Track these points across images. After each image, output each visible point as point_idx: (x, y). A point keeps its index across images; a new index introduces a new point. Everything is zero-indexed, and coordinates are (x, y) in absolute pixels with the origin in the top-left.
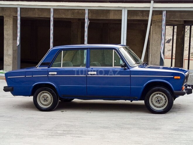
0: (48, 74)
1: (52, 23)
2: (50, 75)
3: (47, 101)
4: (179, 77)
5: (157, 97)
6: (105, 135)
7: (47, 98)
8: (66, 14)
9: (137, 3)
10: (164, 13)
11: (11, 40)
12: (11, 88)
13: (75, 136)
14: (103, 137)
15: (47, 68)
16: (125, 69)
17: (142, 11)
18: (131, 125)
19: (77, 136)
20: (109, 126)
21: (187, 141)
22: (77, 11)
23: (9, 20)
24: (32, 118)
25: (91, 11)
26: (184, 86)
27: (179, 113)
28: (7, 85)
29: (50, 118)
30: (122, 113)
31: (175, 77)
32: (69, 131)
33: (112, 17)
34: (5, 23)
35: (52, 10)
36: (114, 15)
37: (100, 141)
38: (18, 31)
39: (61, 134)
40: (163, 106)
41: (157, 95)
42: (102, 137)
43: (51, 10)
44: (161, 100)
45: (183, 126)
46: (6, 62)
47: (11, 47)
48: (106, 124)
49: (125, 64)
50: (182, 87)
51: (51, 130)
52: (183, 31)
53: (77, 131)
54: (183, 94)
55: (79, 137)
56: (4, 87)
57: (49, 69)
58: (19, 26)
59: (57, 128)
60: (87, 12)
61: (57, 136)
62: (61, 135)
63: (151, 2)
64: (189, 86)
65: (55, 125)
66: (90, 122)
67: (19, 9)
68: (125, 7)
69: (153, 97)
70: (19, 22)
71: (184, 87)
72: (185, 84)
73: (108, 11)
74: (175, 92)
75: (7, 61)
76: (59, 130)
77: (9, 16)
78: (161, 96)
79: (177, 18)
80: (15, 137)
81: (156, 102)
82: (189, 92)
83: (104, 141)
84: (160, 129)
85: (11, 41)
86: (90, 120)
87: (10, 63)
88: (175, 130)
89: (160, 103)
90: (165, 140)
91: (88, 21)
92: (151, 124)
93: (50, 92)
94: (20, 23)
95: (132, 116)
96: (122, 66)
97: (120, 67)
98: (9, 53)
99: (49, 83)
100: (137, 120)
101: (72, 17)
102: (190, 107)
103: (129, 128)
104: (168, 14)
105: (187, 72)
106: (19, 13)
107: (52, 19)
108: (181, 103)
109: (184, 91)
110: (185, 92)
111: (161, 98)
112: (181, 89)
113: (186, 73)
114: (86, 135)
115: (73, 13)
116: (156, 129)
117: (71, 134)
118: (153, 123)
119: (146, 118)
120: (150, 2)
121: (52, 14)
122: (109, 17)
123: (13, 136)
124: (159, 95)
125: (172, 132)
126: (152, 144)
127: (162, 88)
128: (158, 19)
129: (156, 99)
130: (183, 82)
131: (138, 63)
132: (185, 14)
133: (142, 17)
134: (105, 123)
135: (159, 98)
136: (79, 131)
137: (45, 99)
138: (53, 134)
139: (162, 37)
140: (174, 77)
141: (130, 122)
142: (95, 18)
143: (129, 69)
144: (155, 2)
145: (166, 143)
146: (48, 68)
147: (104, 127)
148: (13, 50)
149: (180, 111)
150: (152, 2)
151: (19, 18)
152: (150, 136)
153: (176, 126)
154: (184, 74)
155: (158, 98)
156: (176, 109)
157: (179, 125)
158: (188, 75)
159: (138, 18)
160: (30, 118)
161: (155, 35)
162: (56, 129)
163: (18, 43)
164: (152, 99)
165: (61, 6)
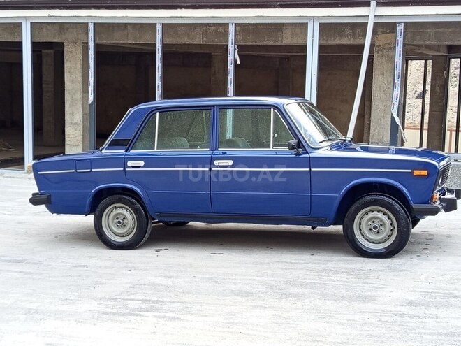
0: (125, 166)
1: (161, 54)
2: (129, 167)
3: (124, 226)
4: (425, 172)
5: (373, 220)
6: (237, 315)
7: (124, 219)
8: (191, 36)
9: (341, 7)
10: (400, 28)
11: (79, 93)
12: (45, 197)
13: (163, 317)
14: (232, 321)
15: (123, 151)
16: (298, 154)
17: (353, 26)
18: (306, 287)
19: (169, 317)
20: (254, 291)
21: (438, 334)
22: (213, 28)
23: (74, 50)
24: (84, 266)
25: (242, 28)
26: (438, 191)
27: (426, 256)
28: (37, 191)
29: (125, 267)
30: (292, 256)
31: (416, 172)
32: (156, 302)
33: (287, 39)
34: (66, 58)
35: (159, 27)
36: (291, 34)
37: (220, 331)
38: (90, 72)
39: (134, 309)
40: (386, 240)
41: (371, 215)
42: (228, 321)
43: (157, 27)
44: (381, 225)
45: (431, 291)
46: (69, 139)
47: (80, 107)
48: (247, 284)
49: (299, 141)
50: (433, 196)
51: (116, 299)
52: (445, 69)
53: (174, 302)
54: (434, 212)
55: (174, 319)
56: (33, 194)
57: (127, 155)
58: (91, 62)
59: (131, 294)
60: (232, 29)
61: (123, 315)
62: (132, 313)
63: (370, 4)
64: (451, 191)
65: (129, 285)
66: (211, 278)
67: (91, 27)
68: (314, 17)
69: (362, 218)
70: (93, 53)
71: (437, 195)
72: (438, 188)
73: (278, 28)
74: (414, 206)
75: (71, 136)
76: (133, 300)
77: (75, 42)
78: (383, 217)
79: (429, 40)
80: (25, 316)
81: (371, 229)
82: (450, 206)
83: (232, 332)
84: (373, 299)
85: (79, 96)
86: (213, 273)
87: (78, 140)
88: (412, 303)
89: (378, 233)
90: (383, 331)
91: (235, 49)
92: (355, 285)
93: (131, 205)
94: (93, 56)
95: (313, 263)
96: (292, 147)
97: (286, 149)
98: (75, 121)
99: (128, 185)
100: (323, 274)
101: (203, 41)
102: (452, 241)
103: (299, 297)
104: (410, 30)
105: (446, 160)
106: (91, 34)
107: (159, 46)
108: (433, 231)
109: (438, 204)
110: (440, 206)
111: (381, 220)
112: (429, 200)
113: (443, 163)
114: (192, 314)
115: (205, 34)
116: (365, 299)
117: (157, 310)
118: (359, 282)
119: (346, 268)
120: (368, 4)
121: (159, 36)
122: (282, 40)
123: (22, 314)
124: (375, 214)
125: (403, 309)
126: (347, 343)
127: (382, 197)
128: (388, 42)
129: (370, 223)
130: (436, 184)
131: (329, 140)
132: (446, 30)
133: (352, 39)
134: (247, 282)
135: (376, 221)
136: (178, 302)
137: (119, 222)
138: (115, 311)
139: (396, 81)
140: (412, 172)
141: (304, 279)
142: (251, 44)
143: (307, 153)
144: (379, 4)
145: (383, 341)
146: (126, 151)
147: (240, 293)
148: (84, 114)
149: (428, 251)
150: (373, 4)
151: (91, 45)
152: (348, 320)
153: (415, 291)
154: (437, 164)
155: (373, 222)
156: (420, 245)
157: (423, 290)
158: (448, 165)
159: (344, 41)
160: (81, 266)
161: (380, 76)
162: (126, 298)
163: (91, 98)
164: (360, 223)
165: (177, 17)
